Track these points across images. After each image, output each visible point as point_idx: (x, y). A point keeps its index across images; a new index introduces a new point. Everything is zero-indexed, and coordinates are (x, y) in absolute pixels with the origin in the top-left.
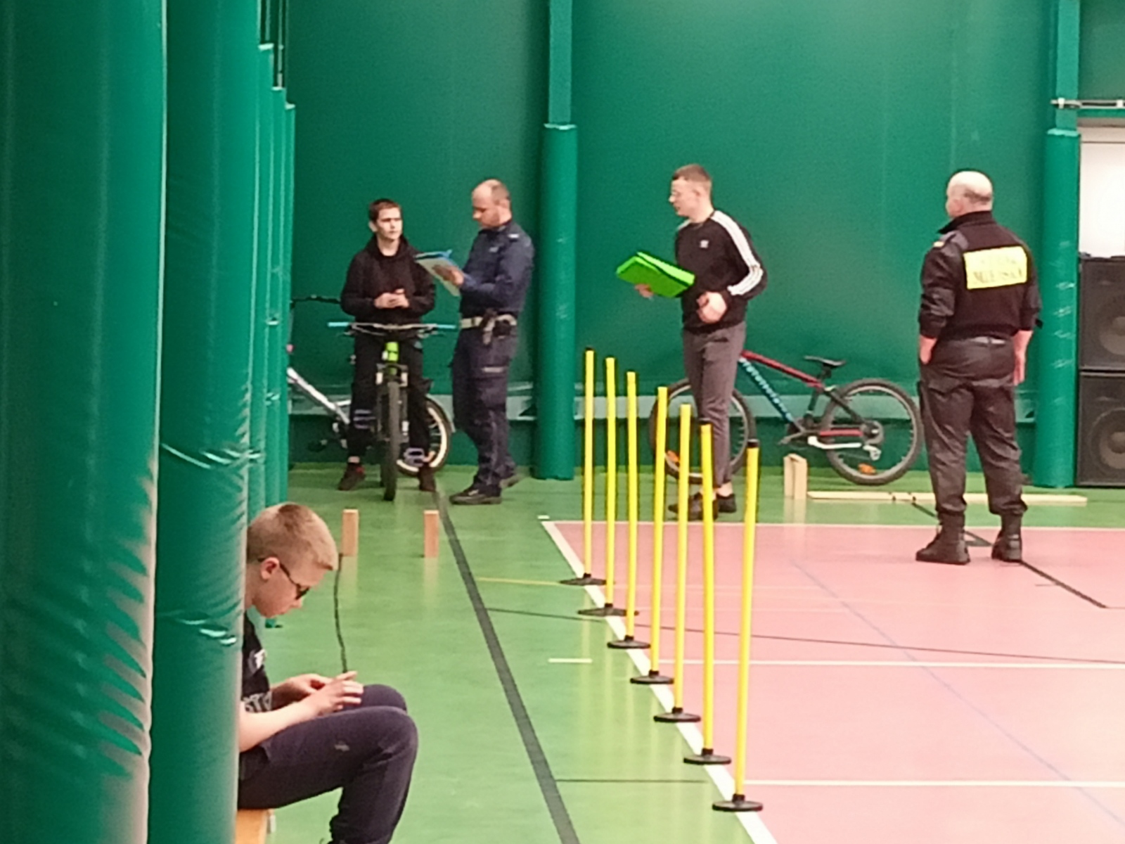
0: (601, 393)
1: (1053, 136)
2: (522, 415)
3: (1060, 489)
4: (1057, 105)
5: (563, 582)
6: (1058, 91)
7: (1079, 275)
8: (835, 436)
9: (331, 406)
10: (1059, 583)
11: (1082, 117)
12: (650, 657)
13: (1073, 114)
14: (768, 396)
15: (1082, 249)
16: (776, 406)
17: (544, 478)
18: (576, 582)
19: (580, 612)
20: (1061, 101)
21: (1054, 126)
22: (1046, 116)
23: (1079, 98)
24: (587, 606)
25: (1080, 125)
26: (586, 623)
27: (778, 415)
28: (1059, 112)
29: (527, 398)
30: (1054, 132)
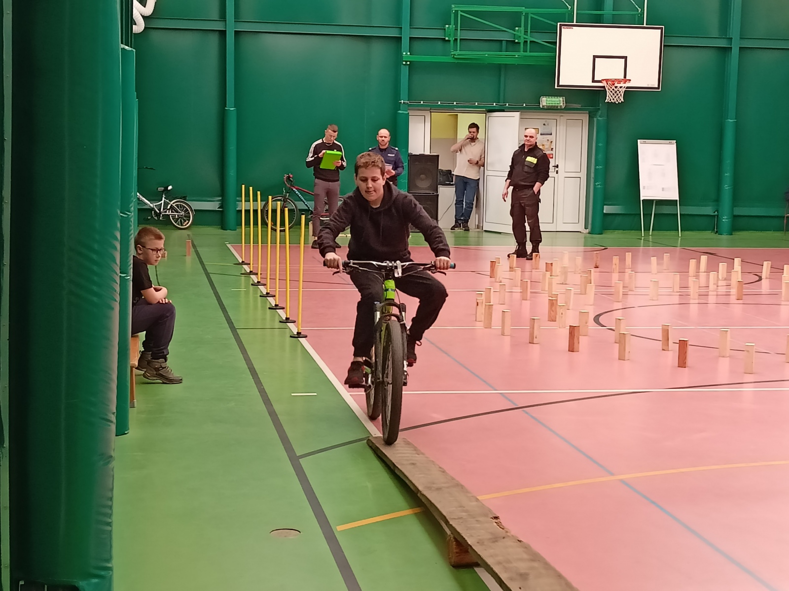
0: (248, 200)
2: (218, 208)
4: (401, 103)
5: (234, 264)
6: (401, 99)
7: (408, 160)
8: (325, 215)
9: (152, 205)
11: (409, 107)
12: (267, 288)
13: (407, 106)
14: (303, 202)
15: (409, 152)
16: (306, 205)
17: (226, 230)
18: (239, 264)
19: (241, 274)
20: (402, 101)
21: (400, 110)
22: (397, 106)
23: (408, 101)
24: (243, 272)
25: (409, 109)
26: (243, 278)
27: (307, 208)
28: (401, 105)
29: (220, 202)
30: (400, 112)
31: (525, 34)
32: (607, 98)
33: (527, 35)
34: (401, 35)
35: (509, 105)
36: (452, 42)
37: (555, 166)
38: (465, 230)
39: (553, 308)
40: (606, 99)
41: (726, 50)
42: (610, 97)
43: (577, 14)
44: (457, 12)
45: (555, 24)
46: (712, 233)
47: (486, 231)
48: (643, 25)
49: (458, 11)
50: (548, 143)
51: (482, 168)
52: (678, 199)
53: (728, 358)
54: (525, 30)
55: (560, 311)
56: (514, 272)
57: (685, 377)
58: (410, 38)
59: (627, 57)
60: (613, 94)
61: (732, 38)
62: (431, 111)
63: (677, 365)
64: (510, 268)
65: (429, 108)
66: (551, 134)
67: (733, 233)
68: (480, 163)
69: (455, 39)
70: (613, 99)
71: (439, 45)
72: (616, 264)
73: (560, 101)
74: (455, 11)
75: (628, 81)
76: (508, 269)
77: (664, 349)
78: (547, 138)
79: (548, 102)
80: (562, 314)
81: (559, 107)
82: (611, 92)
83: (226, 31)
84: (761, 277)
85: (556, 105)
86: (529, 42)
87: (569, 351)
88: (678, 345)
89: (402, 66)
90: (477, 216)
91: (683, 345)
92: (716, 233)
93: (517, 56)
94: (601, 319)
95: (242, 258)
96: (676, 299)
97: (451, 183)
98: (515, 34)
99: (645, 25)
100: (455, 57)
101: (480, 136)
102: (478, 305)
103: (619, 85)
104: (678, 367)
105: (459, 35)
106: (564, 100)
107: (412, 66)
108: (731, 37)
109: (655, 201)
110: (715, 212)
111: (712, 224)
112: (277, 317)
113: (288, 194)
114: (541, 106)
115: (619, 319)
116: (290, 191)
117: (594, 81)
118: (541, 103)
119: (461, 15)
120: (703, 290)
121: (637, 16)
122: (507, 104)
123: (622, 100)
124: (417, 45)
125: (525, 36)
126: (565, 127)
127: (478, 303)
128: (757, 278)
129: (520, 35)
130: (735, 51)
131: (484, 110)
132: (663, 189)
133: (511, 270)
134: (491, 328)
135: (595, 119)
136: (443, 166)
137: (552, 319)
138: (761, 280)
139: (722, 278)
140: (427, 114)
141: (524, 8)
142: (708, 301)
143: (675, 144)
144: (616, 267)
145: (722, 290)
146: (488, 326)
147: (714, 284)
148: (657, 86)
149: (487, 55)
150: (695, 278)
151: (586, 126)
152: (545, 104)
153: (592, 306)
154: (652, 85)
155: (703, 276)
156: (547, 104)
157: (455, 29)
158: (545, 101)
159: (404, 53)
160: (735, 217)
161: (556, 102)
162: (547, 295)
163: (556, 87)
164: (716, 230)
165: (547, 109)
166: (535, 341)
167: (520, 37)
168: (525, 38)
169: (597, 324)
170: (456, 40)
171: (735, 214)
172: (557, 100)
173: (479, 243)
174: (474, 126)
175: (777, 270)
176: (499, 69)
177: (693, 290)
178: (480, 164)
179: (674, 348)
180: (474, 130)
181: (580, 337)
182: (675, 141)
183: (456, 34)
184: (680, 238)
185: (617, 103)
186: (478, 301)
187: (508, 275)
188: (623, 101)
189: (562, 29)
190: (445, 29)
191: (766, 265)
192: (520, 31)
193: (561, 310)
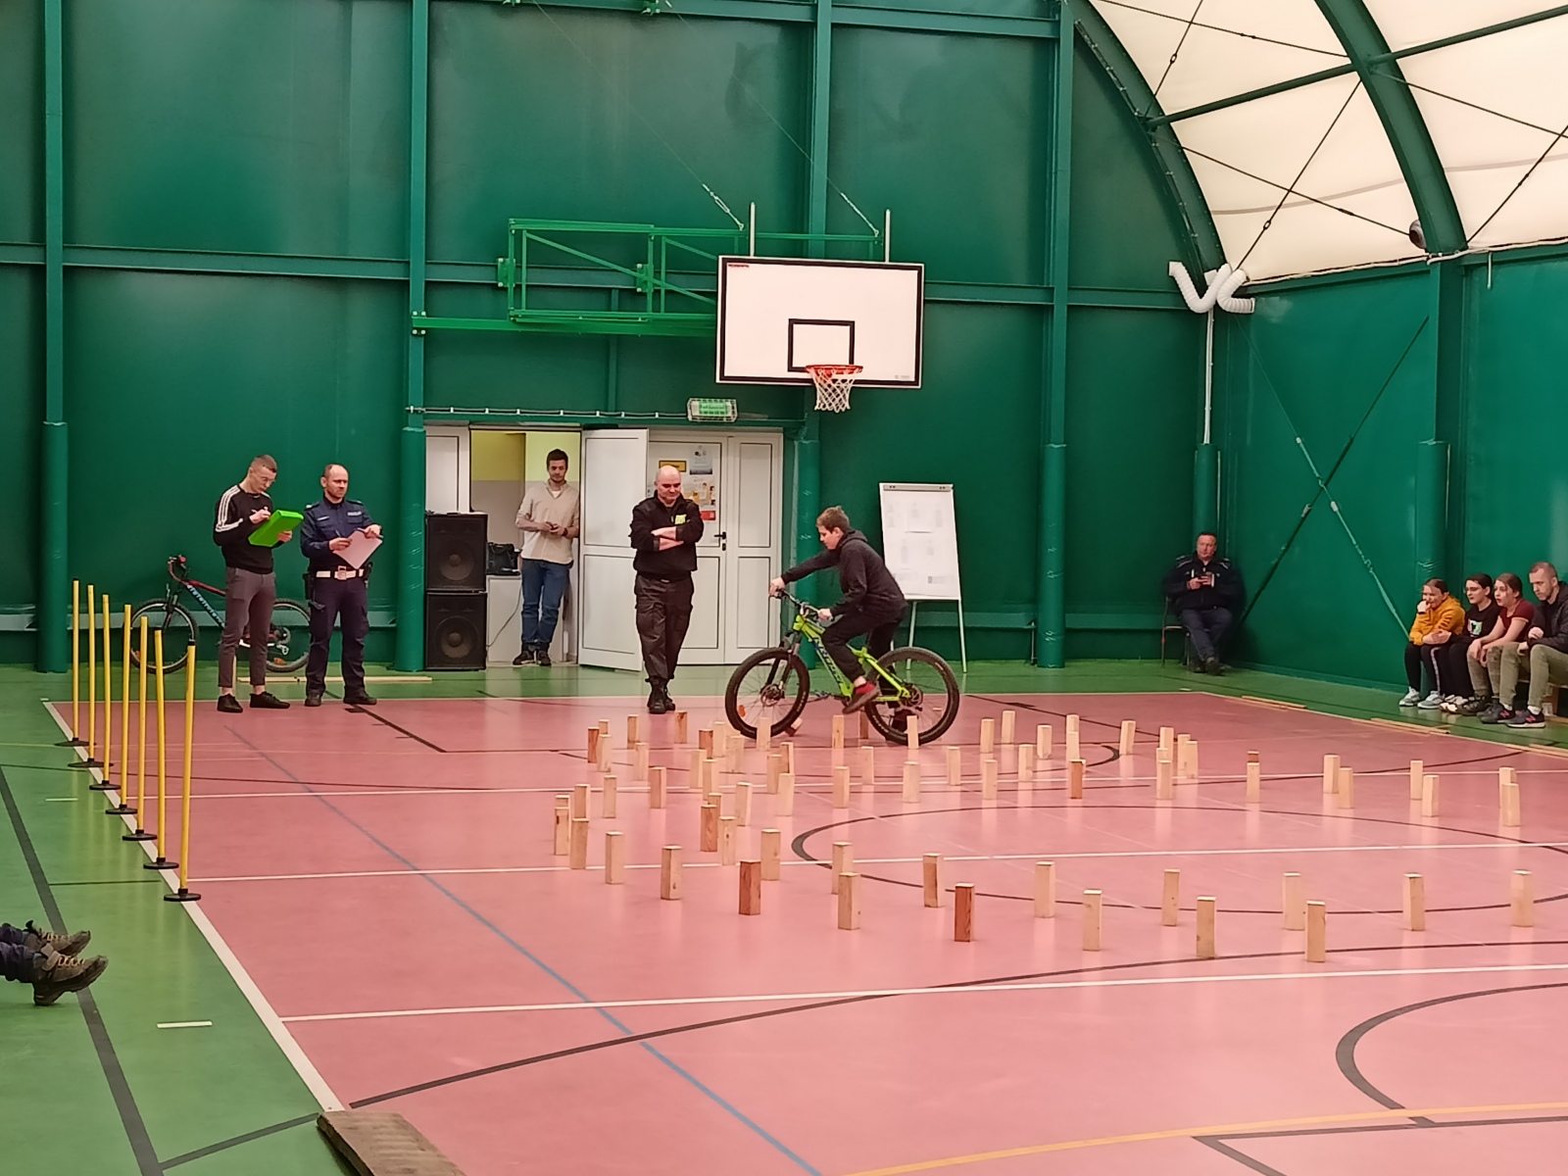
0: (84, 611)
1: (406, 431)
2: (28, 627)
3: (414, 673)
4: (409, 411)
5: (59, 744)
6: (409, 402)
7: (425, 526)
10: (412, 736)
11: (427, 419)
12: (121, 796)
13: (421, 417)
14: (208, 611)
15: (427, 509)
16: (214, 618)
17: (45, 672)
18: (68, 744)
19: (70, 765)
21: (407, 426)
22: (402, 418)
23: (424, 407)
24: (76, 761)
25: (425, 424)
26: (75, 773)
28: (410, 416)
29: (32, 615)
30: (408, 429)
31: (655, 277)
32: (818, 402)
33: (660, 279)
34: (409, 276)
35: (626, 415)
36: (511, 291)
37: (719, 536)
38: (542, 665)
39: (711, 826)
40: (815, 404)
41: (1042, 312)
42: (824, 400)
43: (755, 238)
44: (519, 232)
45: (713, 257)
46: (1027, 665)
47: (583, 666)
48: (884, 261)
49: (521, 230)
50: (705, 491)
51: (575, 540)
52: (959, 598)
53: (1052, 920)
54: (655, 268)
55: (723, 831)
56: (634, 750)
57: (969, 961)
58: (427, 283)
59: (853, 322)
60: (830, 395)
61: (1053, 288)
62: (471, 427)
63: (953, 937)
64: (629, 741)
65: (468, 422)
66: (711, 473)
67: (1066, 664)
68: (571, 531)
69: (517, 285)
70: (830, 405)
71: (486, 297)
72: (838, 731)
73: (726, 407)
74: (516, 230)
75: (857, 370)
76: (626, 745)
77: (928, 903)
78: (702, 480)
79: (703, 410)
80: (728, 836)
81: (725, 420)
82: (826, 390)
83: (44, 266)
84: (1118, 751)
85: (720, 415)
86: (663, 292)
87: (740, 913)
88: (954, 894)
89: (411, 337)
90: (566, 635)
91: (964, 895)
92: (1033, 664)
93: (640, 320)
94: (808, 846)
95: (73, 730)
96: (955, 800)
97: (514, 571)
98: (635, 278)
99: (887, 262)
100: (518, 320)
101: (571, 476)
102: (558, 822)
103: (840, 377)
104: (956, 940)
105: (524, 277)
106: (735, 406)
107: (431, 338)
108: (1051, 286)
109: (915, 603)
110: (1030, 624)
111: (1023, 646)
112: (141, 855)
113: (176, 597)
114: (690, 418)
115: (840, 846)
116: (180, 590)
117: (791, 369)
118: (689, 410)
119: (528, 238)
120: (1008, 781)
121: (871, 244)
122: (623, 414)
123: (847, 405)
124: (441, 298)
125: (657, 282)
126: (738, 459)
127: (558, 818)
128: (1111, 754)
129: (646, 279)
130: (1060, 314)
131: (578, 425)
132: (930, 580)
133: (631, 745)
134: (584, 868)
135: (796, 443)
136: (495, 536)
137: (710, 847)
138: (1118, 756)
139: (1044, 755)
140: (463, 433)
141: (652, 226)
142: (1016, 802)
143: (952, 491)
144: (839, 736)
145: (1045, 779)
146: (580, 864)
147: (1027, 768)
148: (913, 379)
149: (581, 318)
150: (991, 755)
151: (779, 456)
152: (697, 414)
153: (790, 818)
154: (903, 377)
155: (1007, 751)
156: (701, 412)
157: (517, 267)
158: (697, 408)
159: (415, 313)
160: (1069, 633)
161: (720, 410)
162: (701, 796)
163: (718, 381)
164: (1033, 658)
165: (702, 424)
166: (673, 893)
167: (646, 282)
168: (655, 285)
169: (798, 854)
170: (519, 287)
171: (1067, 626)
172: (722, 405)
173: (570, 690)
174: (557, 455)
175: (1147, 737)
176: (607, 346)
177: (988, 782)
178: (571, 533)
179: (947, 900)
180: (560, 463)
181: (763, 883)
182: (951, 486)
183: (518, 277)
184: (965, 675)
185: (837, 412)
186: (558, 814)
187: (624, 756)
188: (849, 408)
189: (728, 268)
190: (496, 266)
191: (1127, 728)
192: (645, 272)
193: (726, 828)
